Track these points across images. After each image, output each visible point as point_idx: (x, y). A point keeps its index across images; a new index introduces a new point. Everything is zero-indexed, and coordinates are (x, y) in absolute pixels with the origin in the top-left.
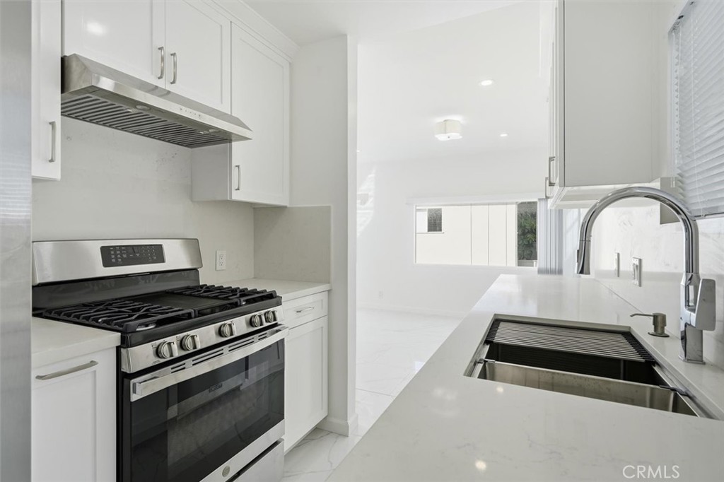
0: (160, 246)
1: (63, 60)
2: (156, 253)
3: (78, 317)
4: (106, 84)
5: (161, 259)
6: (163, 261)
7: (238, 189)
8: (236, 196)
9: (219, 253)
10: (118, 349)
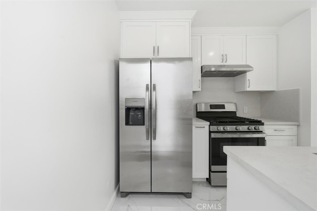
0: (224, 105)
1: (201, 67)
2: (223, 107)
3: (206, 120)
4: (213, 69)
5: (224, 108)
6: (225, 109)
7: (249, 87)
8: (248, 89)
9: (244, 108)
10: (209, 125)
